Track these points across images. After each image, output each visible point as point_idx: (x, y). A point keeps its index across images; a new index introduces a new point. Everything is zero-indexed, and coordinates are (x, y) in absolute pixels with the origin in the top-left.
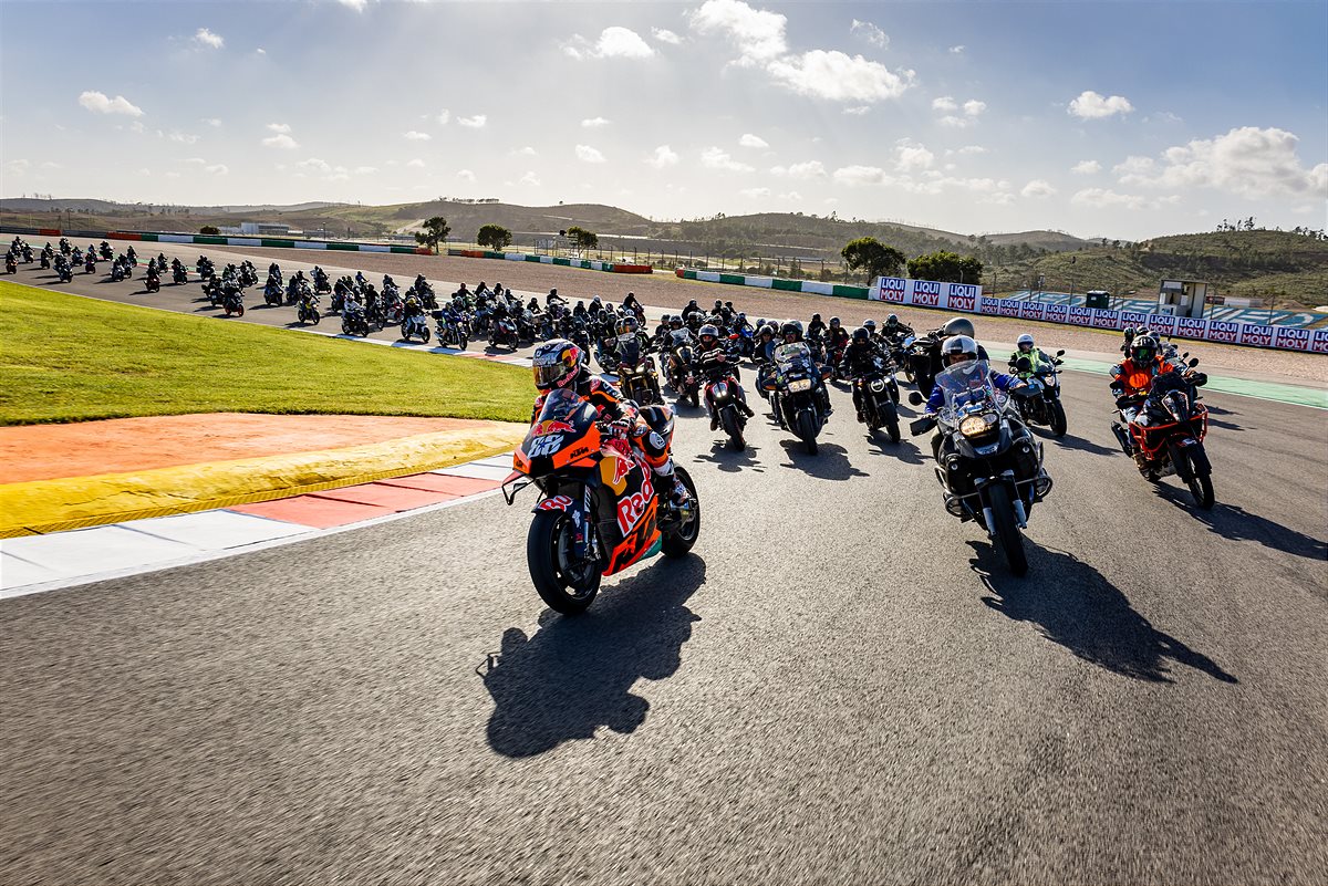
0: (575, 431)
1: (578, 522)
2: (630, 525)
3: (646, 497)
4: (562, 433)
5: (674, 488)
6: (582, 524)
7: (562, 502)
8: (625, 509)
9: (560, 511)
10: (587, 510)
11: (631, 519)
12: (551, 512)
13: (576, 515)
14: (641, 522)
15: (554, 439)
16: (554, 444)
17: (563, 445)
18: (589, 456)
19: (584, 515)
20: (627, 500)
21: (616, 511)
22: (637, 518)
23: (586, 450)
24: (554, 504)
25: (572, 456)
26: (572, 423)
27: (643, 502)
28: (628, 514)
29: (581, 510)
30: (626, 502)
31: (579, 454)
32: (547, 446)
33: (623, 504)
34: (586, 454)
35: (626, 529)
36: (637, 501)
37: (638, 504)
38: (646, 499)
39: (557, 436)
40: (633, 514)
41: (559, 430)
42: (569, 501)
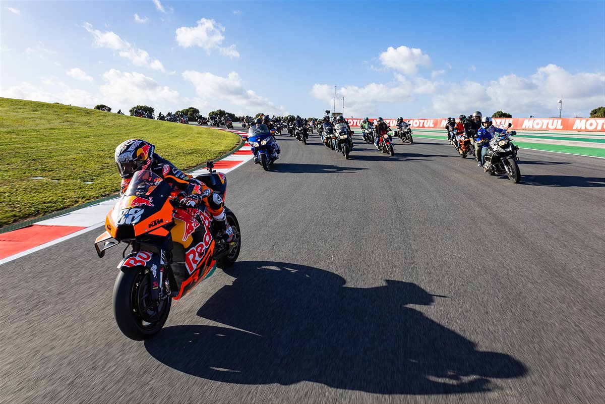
0: (153, 205)
1: (155, 273)
2: (195, 266)
3: (206, 244)
4: (142, 207)
5: (225, 230)
6: (158, 275)
7: (143, 258)
8: (191, 257)
9: (142, 266)
10: (162, 263)
11: (195, 262)
12: (133, 268)
13: (154, 268)
14: (204, 260)
15: (136, 212)
16: (136, 215)
17: (143, 217)
18: (163, 226)
19: (160, 267)
20: (193, 250)
21: (186, 258)
22: (199, 260)
23: (162, 221)
24: (136, 262)
25: (150, 226)
26: (151, 199)
27: (205, 247)
28: (193, 260)
29: (158, 263)
30: (193, 252)
31: (156, 224)
32: (130, 217)
33: (189, 254)
34: (161, 224)
35: (191, 268)
36: (200, 248)
37: (201, 250)
38: (206, 245)
39: (138, 209)
40: (197, 258)
41: (141, 204)
42: (149, 257)
